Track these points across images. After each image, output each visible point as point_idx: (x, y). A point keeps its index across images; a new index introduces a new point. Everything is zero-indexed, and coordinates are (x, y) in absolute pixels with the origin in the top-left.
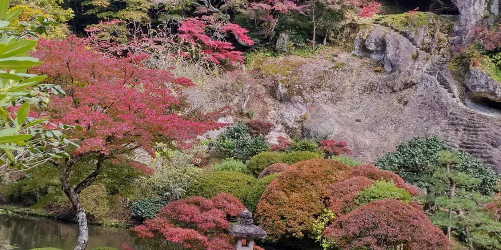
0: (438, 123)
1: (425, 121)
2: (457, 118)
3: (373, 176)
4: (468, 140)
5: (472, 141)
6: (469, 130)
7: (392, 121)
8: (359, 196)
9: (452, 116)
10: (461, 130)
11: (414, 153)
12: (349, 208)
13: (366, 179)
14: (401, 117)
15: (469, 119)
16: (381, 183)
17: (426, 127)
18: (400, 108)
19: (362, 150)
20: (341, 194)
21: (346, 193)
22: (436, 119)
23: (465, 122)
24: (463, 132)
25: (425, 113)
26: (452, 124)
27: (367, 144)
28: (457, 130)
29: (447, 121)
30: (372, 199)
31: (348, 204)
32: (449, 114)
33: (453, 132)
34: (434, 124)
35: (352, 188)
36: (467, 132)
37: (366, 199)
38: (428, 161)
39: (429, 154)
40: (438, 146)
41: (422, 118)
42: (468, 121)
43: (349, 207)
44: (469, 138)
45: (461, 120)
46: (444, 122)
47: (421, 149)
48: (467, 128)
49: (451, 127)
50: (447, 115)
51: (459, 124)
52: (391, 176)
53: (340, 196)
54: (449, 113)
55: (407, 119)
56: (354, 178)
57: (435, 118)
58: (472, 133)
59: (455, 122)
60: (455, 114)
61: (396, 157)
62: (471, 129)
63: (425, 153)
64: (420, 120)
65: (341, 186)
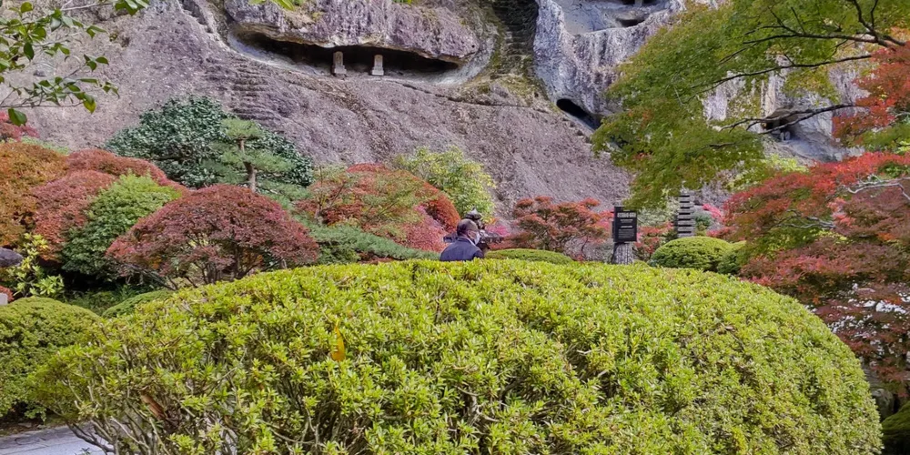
0: (188, 77)
1: (166, 74)
2: (219, 68)
3: (112, 169)
4: (242, 105)
5: (249, 106)
6: (241, 89)
7: (105, 73)
8: (93, 204)
9: (211, 65)
10: (229, 90)
11: (176, 126)
12: (75, 228)
13: (100, 174)
14: (122, 67)
15: (240, 70)
16: (129, 179)
17: (170, 85)
18: (118, 51)
19: (55, 129)
20: (55, 204)
21: (65, 202)
22: (184, 70)
23: (234, 76)
24: (233, 92)
25: (164, 58)
26: (214, 79)
27: (64, 117)
28: (222, 89)
29: (203, 73)
30: (119, 208)
31: (73, 221)
32: (205, 62)
33: (216, 93)
34: (181, 79)
35: (76, 192)
36: (239, 92)
37: (108, 209)
38: (202, 139)
39: (200, 126)
40: (213, 112)
41: (159, 68)
42: (239, 72)
43: (75, 225)
44: (243, 101)
45: (227, 72)
46: (198, 75)
47: (186, 118)
48: (239, 85)
49: (212, 84)
50: (201, 62)
51: (224, 78)
52: (144, 167)
53: (55, 209)
54: (205, 59)
55: (132, 70)
56: (77, 174)
57: (182, 68)
58: (247, 92)
59: (218, 74)
60: (216, 62)
61: (143, 134)
62: (246, 86)
63: (192, 125)
64: (157, 72)
65: (53, 189)
